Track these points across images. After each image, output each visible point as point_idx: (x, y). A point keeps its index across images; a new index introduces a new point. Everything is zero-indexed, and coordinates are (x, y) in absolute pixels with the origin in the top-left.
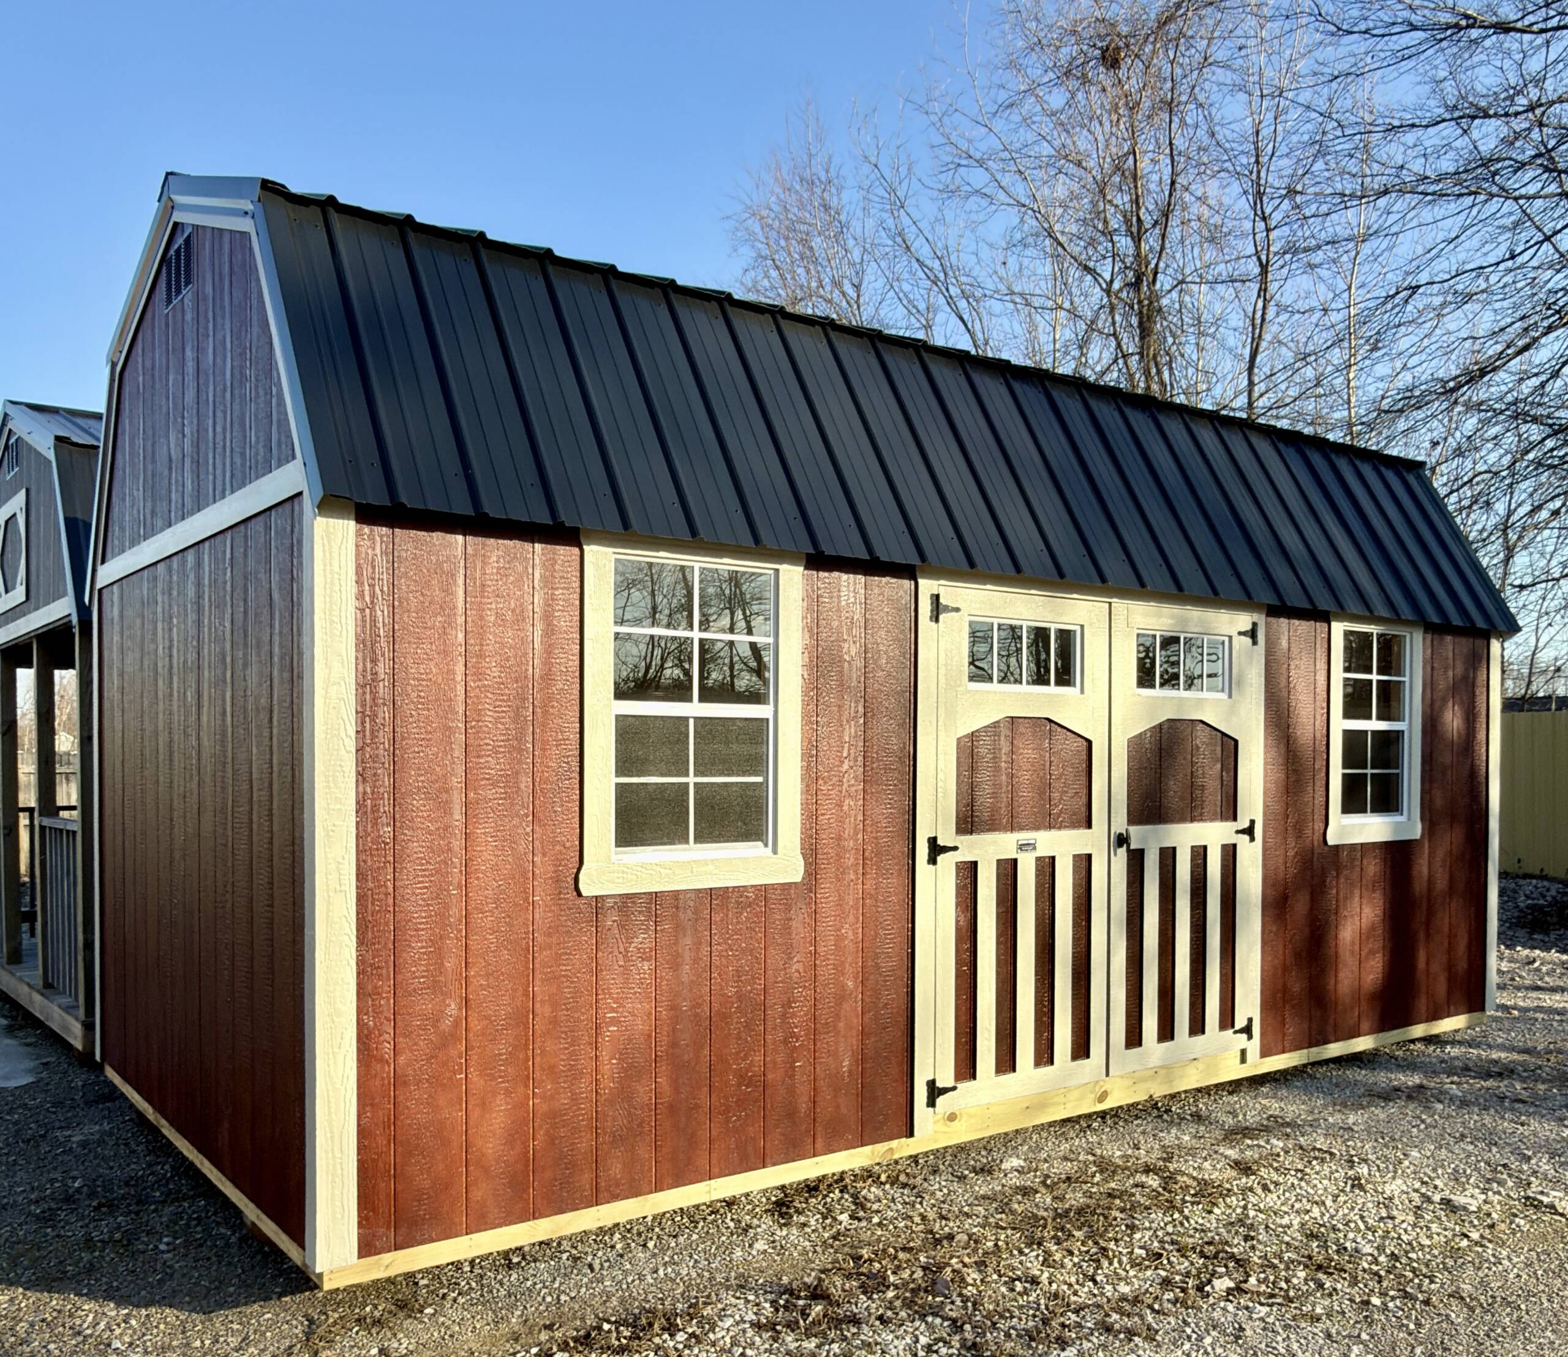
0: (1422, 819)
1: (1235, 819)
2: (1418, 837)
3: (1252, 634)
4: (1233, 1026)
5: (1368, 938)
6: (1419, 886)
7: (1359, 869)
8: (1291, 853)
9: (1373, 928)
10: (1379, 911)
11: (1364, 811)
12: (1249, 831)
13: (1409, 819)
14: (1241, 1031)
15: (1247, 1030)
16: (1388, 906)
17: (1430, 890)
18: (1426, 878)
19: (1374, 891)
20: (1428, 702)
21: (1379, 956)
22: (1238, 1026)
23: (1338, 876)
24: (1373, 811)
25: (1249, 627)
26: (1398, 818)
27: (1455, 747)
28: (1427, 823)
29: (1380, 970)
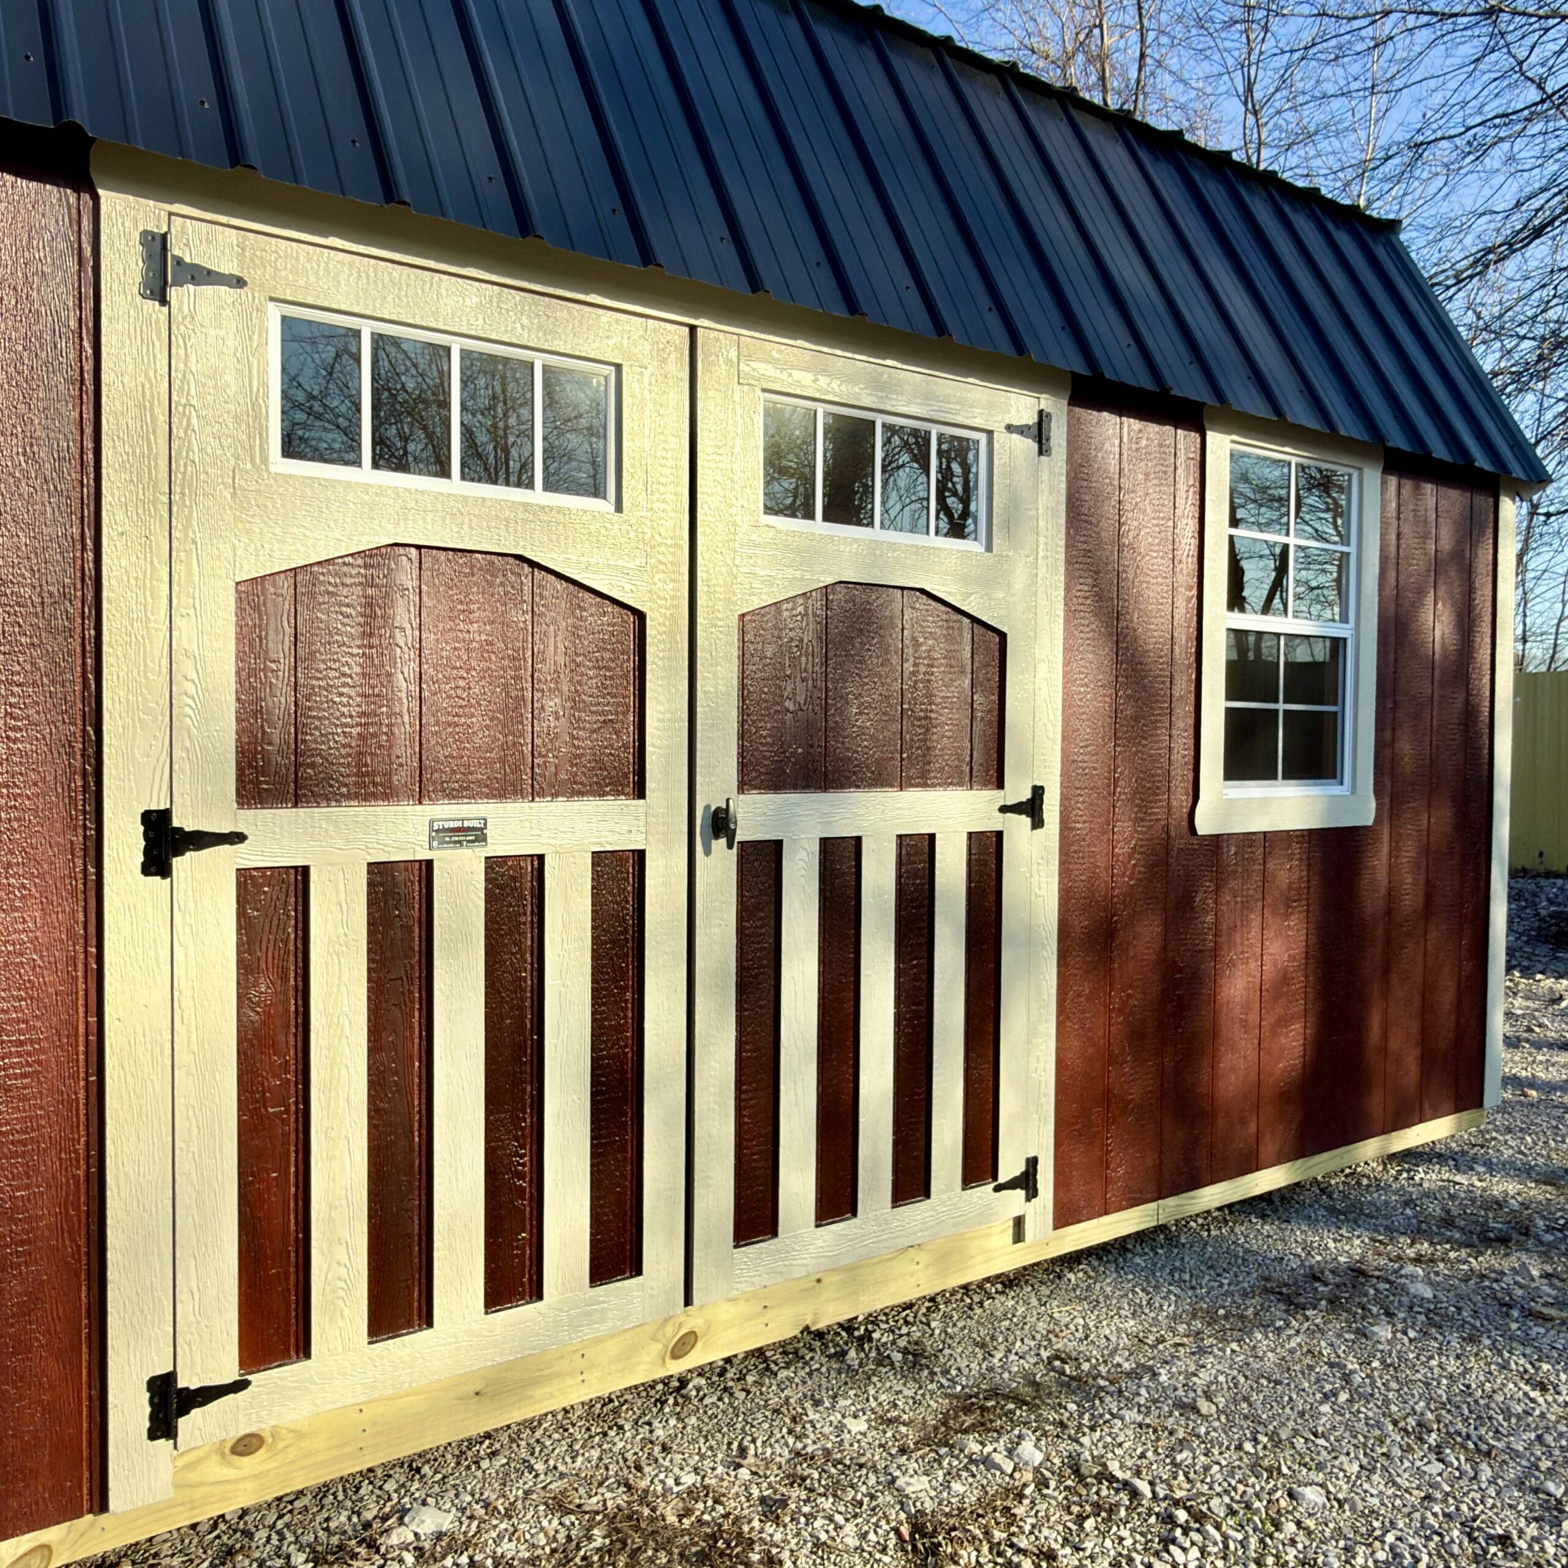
0: (1378, 792)
1: (1000, 785)
2: (1370, 822)
3: (1039, 432)
4: (995, 1177)
5: (1276, 998)
6: (1372, 903)
7: (1258, 878)
8: (1123, 849)
9: (1285, 978)
10: (1298, 950)
11: (1271, 775)
12: (1032, 808)
13: (1353, 792)
14: (1012, 1185)
15: (1027, 1182)
16: (1313, 940)
17: (1389, 912)
18: (1383, 892)
19: (1287, 916)
20: (1390, 589)
21: (1298, 1026)
22: (1004, 1177)
23: (1217, 890)
24: (1286, 777)
25: (1031, 419)
26: (1331, 789)
27: (1437, 672)
28: (1387, 800)
29: (1298, 1052)
